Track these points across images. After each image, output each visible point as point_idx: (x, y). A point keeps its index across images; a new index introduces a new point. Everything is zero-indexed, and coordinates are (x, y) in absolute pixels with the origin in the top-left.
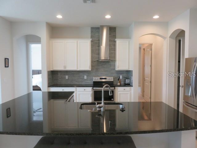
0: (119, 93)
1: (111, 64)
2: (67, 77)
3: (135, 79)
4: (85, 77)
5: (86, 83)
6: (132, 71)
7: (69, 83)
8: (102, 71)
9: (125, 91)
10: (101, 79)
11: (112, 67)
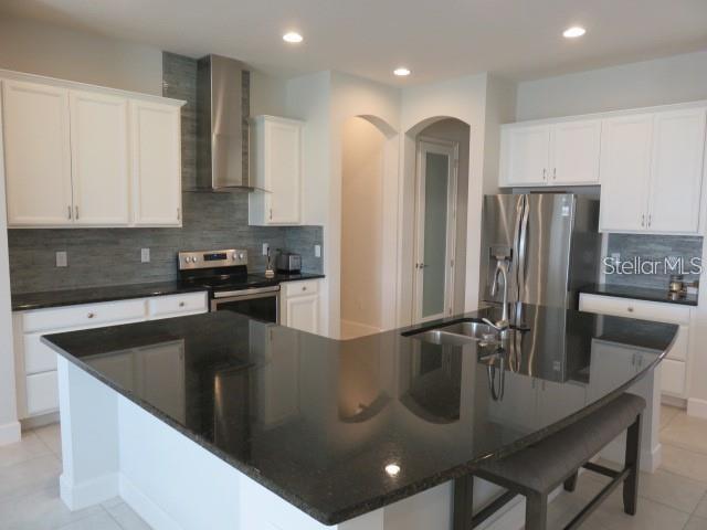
0: (289, 301)
1: (236, 202)
2: (62, 258)
3: (330, 253)
4: (145, 255)
5: (146, 277)
6: (320, 228)
7: (73, 283)
8: (204, 229)
9: (309, 294)
10: (207, 258)
11: (239, 215)
